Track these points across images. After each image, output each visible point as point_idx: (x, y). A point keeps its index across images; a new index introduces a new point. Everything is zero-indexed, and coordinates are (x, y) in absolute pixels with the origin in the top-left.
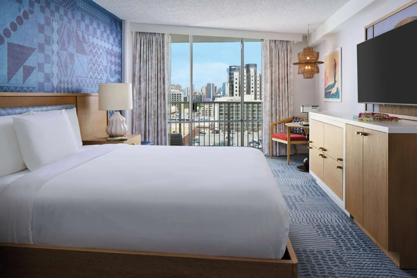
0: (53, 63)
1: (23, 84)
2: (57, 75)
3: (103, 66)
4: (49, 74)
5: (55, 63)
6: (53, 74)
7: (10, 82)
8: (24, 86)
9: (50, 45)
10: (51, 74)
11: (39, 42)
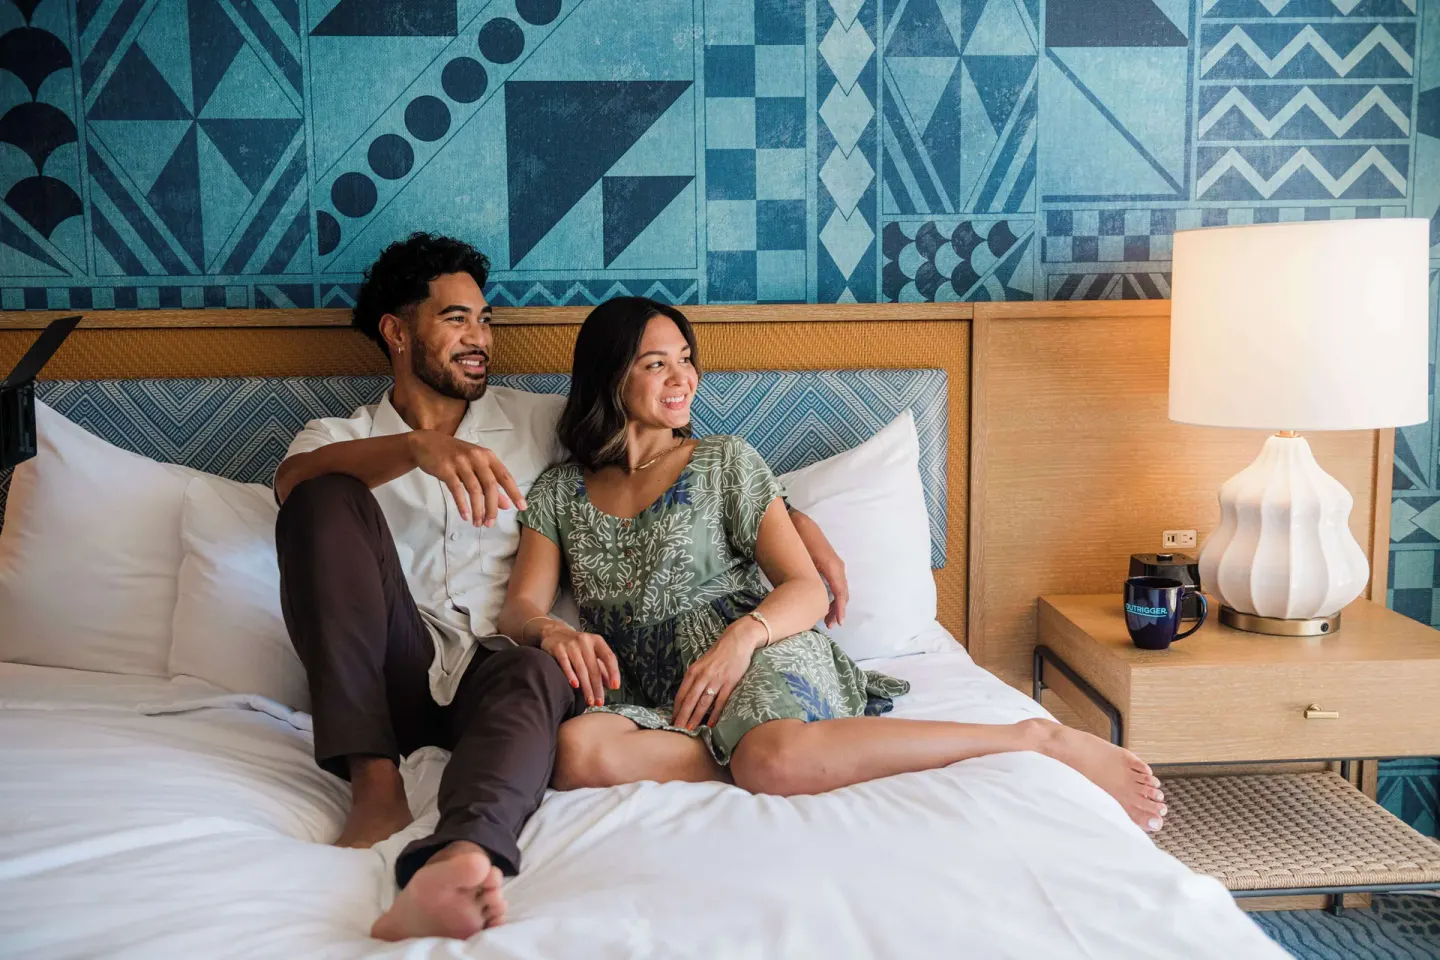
0: (827, 143)
1: (601, 265)
2: (867, 205)
3: (1400, 95)
4: (798, 205)
5: (847, 138)
6: (827, 205)
7: (526, 261)
8: (609, 275)
9: (802, 41)
10: (812, 205)
11: (711, 42)
